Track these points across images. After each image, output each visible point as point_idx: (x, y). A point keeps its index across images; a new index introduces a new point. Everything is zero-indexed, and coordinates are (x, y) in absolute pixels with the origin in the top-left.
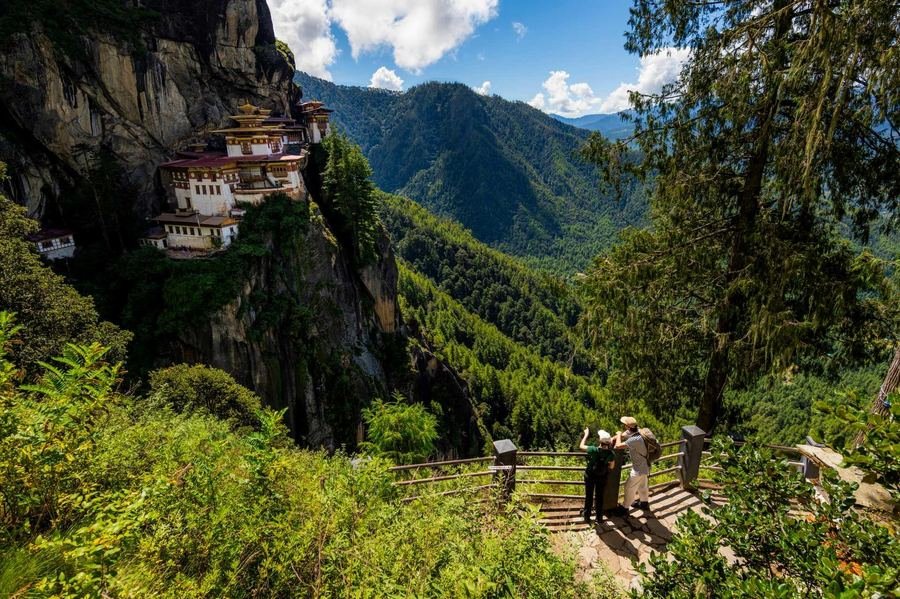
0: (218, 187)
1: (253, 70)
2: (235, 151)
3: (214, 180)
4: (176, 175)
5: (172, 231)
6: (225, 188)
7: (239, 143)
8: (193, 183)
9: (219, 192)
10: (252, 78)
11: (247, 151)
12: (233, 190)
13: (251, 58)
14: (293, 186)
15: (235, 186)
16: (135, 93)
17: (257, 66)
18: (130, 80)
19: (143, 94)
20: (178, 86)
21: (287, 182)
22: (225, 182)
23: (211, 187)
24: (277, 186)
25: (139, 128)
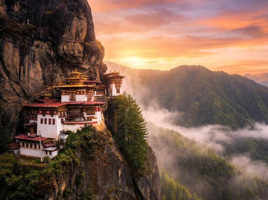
0: (54, 120)
1: (81, 55)
2: (65, 99)
3: (52, 116)
4: (32, 112)
5: (23, 146)
6: (58, 121)
7: (69, 94)
8: (40, 117)
9: (54, 123)
10: (80, 59)
11: (72, 99)
12: (62, 122)
13: (81, 48)
14: (98, 120)
15: (64, 120)
16: (18, 67)
17: (84, 53)
18: (17, 59)
19: (22, 67)
20: (40, 63)
21: (94, 118)
22: (59, 117)
23: (50, 120)
24: (88, 120)
25: (17, 86)
